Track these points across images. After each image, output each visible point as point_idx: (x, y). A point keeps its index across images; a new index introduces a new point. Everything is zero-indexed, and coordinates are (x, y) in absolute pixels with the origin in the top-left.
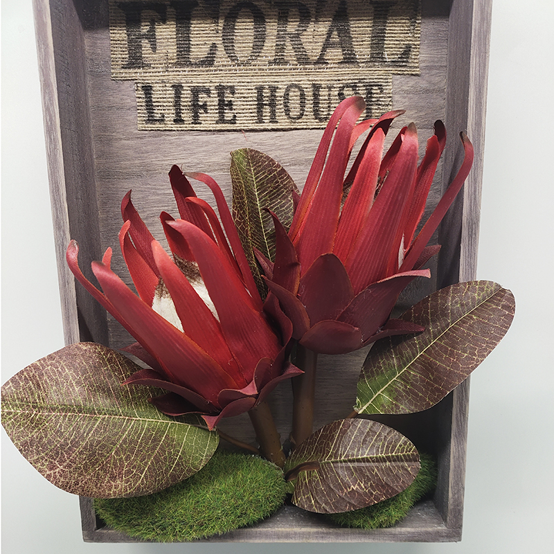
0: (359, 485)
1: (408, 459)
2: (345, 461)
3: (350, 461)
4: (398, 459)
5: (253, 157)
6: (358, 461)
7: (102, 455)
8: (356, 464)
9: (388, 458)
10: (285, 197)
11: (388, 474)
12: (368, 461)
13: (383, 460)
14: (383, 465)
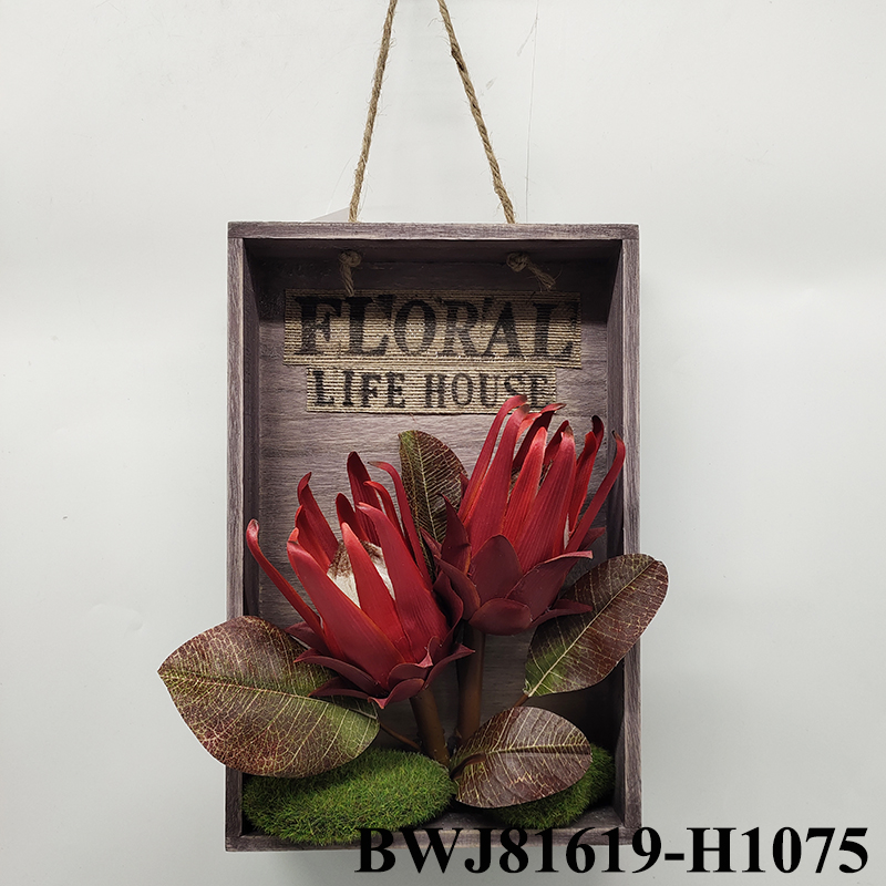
0: (526, 776)
1: (578, 751)
2: (512, 751)
3: (517, 751)
4: (567, 750)
5: (421, 438)
6: (526, 750)
7: (258, 729)
8: (524, 755)
9: (558, 748)
10: (452, 477)
11: (557, 766)
12: (537, 751)
13: (553, 751)
14: (552, 756)
